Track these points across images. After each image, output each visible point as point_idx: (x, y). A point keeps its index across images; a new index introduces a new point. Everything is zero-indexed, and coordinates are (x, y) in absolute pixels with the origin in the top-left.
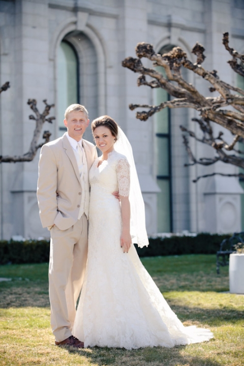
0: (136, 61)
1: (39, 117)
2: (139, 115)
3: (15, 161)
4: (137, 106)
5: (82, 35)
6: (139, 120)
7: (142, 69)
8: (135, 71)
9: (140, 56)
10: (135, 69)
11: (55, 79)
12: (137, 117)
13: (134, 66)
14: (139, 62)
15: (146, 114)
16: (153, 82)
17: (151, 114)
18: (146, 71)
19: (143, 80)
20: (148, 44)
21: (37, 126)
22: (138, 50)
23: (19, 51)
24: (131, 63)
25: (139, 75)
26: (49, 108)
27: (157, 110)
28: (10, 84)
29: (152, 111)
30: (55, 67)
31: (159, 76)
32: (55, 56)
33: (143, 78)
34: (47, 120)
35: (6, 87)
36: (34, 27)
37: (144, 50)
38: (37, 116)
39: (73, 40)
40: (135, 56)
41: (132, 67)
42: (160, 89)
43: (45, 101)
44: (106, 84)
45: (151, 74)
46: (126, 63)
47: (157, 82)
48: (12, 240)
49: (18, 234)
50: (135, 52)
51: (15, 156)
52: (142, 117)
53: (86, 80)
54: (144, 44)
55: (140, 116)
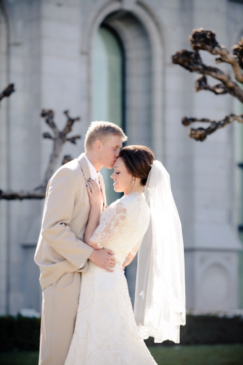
0: (193, 56)
1: (58, 135)
2: (193, 132)
3: (21, 198)
4: (193, 120)
5: (130, 18)
6: (193, 141)
7: (200, 67)
8: (191, 70)
9: (196, 49)
10: (191, 67)
11: (89, 81)
12: (191, 135)
13: (190, 63)
14: (197, 56)
15: (203, 132)
16: (218, 86)
17: (210, 131)
18: (206, 70)
19: (203, 83)
20: (207, 32)
21: (55, 149)
22: (193, 40)
23: (37, 40)
24: (184, 58)
25: (198, 76)
26: (71, 122)
27: (220, 126)
28: (16, 87)
29: (213, 127)
30: (89, 64)
31: (224, 78)
32: (90, 47)
33: (204, 80)
34: (68, 140)
35: (9, 91)
36: (59, 5)
37: (202, 39)
38: (55, 133)
39: (118, 25)
40: (190, 49)
41: (186, 64)
42: (228, 96)
43: (66, 113)
44: (164, 90)
45: (214, 74)
46: (178, 58)
47: (223, 85)
48: (20, 316)
49: (30, 307)
50: (190, 43)
51: (22, 192)
52: (198, 136)
53: (135, 83)
54: (202, 31)
55: (195, 134)
